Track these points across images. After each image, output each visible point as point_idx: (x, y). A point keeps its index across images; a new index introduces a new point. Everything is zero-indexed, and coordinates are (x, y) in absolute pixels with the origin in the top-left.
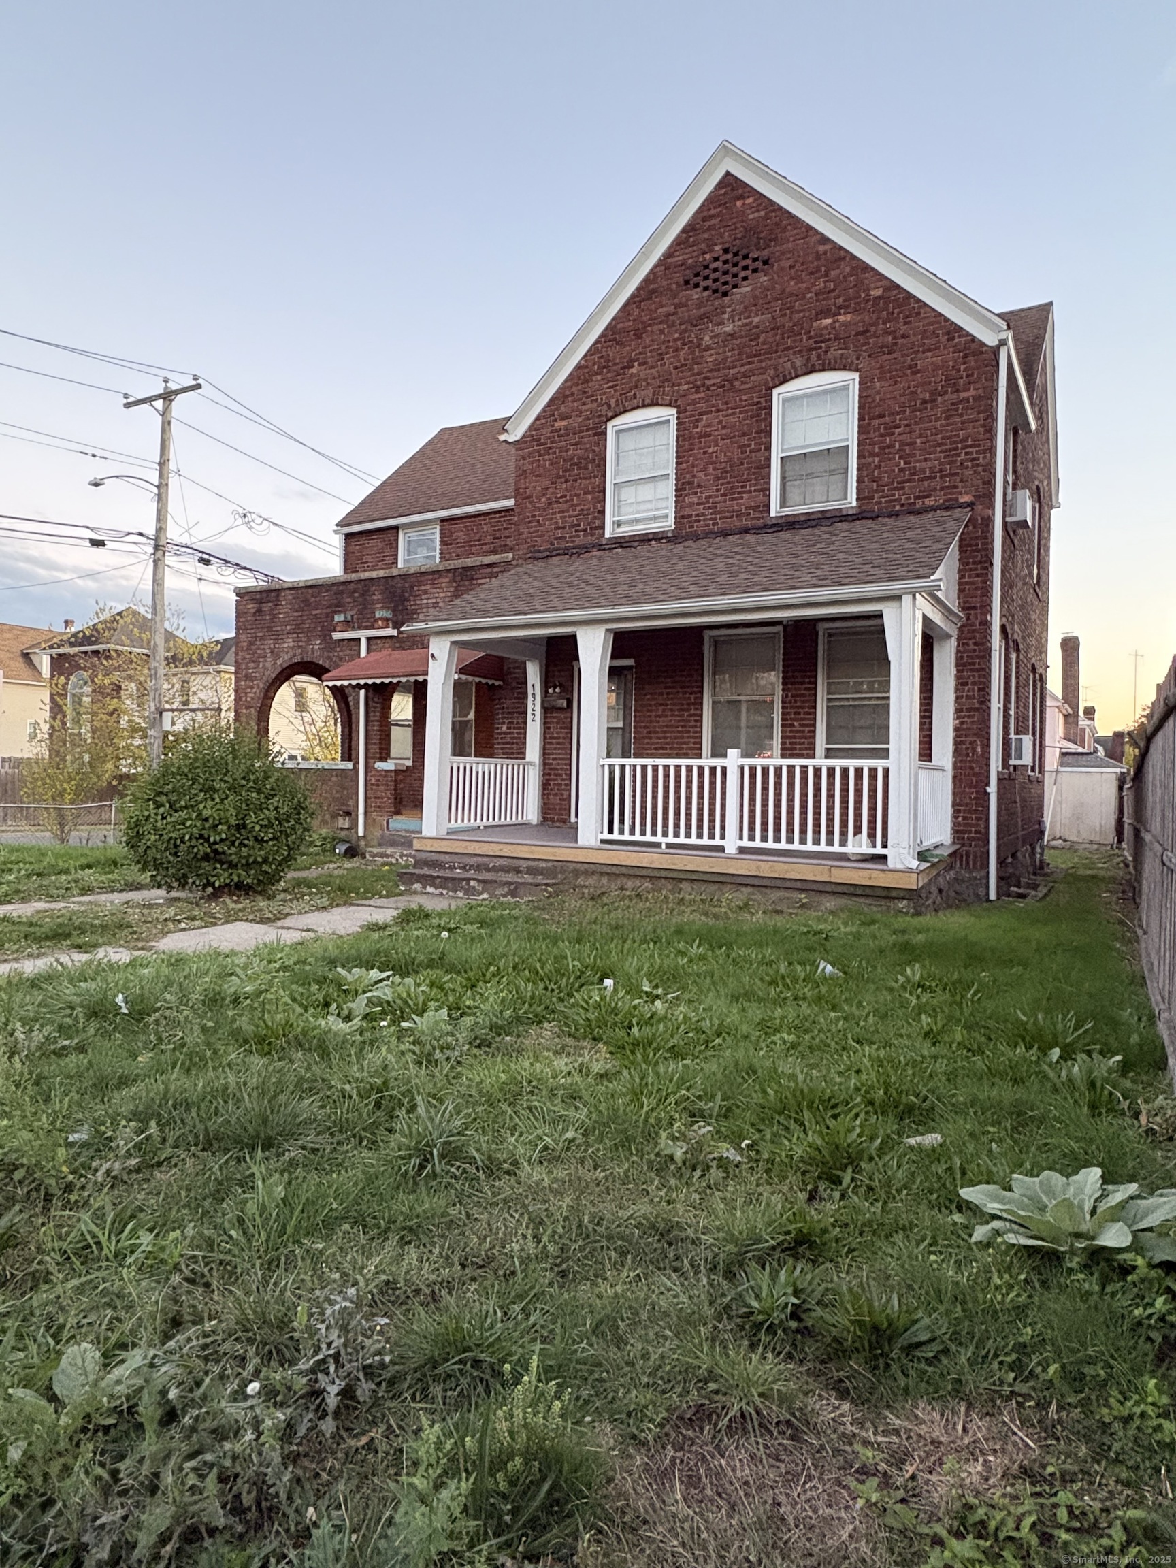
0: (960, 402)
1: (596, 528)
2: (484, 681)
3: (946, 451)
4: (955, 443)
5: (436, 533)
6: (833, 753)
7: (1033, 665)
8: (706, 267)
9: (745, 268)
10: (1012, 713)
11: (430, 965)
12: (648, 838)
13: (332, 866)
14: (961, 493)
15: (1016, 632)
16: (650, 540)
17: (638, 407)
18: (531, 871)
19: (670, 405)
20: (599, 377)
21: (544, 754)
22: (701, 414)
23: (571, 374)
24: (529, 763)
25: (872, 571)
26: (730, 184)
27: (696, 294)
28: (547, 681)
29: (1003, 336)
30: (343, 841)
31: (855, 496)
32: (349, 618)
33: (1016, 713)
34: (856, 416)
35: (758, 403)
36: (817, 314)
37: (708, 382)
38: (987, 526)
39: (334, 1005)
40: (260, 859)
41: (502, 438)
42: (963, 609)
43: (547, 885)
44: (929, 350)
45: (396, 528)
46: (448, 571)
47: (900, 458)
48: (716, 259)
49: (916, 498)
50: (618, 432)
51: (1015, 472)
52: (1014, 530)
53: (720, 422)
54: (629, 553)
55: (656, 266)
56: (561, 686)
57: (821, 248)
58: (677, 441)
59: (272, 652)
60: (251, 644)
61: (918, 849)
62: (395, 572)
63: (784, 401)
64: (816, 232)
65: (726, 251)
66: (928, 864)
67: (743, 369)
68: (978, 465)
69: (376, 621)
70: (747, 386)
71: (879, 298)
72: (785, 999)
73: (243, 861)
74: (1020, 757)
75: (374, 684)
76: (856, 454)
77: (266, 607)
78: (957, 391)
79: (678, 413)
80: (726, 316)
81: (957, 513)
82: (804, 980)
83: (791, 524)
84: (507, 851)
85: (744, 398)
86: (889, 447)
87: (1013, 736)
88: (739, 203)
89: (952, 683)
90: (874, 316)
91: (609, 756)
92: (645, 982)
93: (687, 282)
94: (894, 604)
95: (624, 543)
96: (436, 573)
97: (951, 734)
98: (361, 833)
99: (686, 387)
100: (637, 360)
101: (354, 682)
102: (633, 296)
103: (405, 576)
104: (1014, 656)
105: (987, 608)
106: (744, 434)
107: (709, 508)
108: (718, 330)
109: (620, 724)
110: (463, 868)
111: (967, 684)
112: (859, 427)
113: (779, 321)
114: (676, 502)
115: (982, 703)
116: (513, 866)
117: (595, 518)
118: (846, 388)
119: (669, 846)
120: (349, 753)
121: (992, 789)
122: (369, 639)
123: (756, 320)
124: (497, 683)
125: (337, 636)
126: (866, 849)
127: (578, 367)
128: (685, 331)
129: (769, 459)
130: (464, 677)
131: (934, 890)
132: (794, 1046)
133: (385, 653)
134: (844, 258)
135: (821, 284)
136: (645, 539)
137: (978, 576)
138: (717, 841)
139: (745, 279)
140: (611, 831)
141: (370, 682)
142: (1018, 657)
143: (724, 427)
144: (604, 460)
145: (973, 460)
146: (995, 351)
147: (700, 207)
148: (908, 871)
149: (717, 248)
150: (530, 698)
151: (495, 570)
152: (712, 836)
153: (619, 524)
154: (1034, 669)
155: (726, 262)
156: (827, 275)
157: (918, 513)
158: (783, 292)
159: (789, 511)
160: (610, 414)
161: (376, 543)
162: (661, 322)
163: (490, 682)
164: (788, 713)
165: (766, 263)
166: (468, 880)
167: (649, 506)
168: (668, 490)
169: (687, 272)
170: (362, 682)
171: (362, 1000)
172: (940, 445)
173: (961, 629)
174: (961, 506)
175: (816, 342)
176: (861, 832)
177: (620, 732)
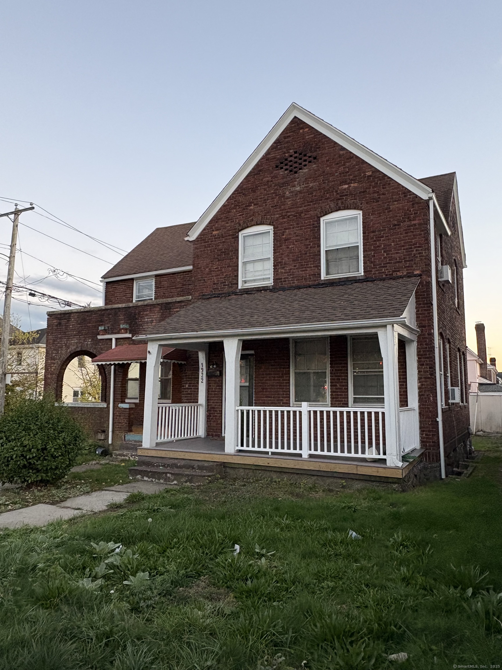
0: (412, 226)
1: (234, 284)
2: (176, 362)
3: (407, 249)
4: (411, 245)
5: (153, 282)
6: (358, 400)
7: (459, 348)
8: (286, 160)
9: (305, 161)
10: (449, 375)
11: (141, 538)
12: (262, 449)
13: (94, 462)
14: (415, 270)
15: (448, 334)
16: (261, 290)
17: (254, 225)
18: (201, 468)
19: (270, 224)
20: (235, 210)
21: (208, 400)
22: (285, 229)
23: (221, 209)
24: (200, 405)
25: (372, 312)
26: (297, 123)
27: (281, 172)
28: (209, 362)
29: (430, 195)
30: (100, 447)
31: (363, 270)
32: (107, 328)
33: (451, 375)
34: (362, 232)
35: (313, 224)
36: (341, 183)
37: (289, 214)
38: (429, 286)
39: (88, 570)
40: (54, 467)
41: (186, 239)
42: (419, 327)
43: (209, 476)
44: (396, 201)
45: (132, 279)
46: (158, 304)
47: (384, 252)
48: (291, 156)
49: (394, 271)
50: (244, 237)
51: (442, 256)
52: (442, 285)
53: (295, 233)
54: (251, 297)
55: (262, 159)
56: (216, 364)
57: (341, 152)
58: (274, 242)
59: (66, 345)
60: (54, 341)
61: (403, 454)
62: (131, 305)
63: (326, 223)
64: (339, 145)
65: (295, 152)
66: (408, 463)
67: (305, 208)
68: (422, 256)
69: (121, 329)
70: (307, 216)
71: (370, 176)
72: (330, 555)
73: (45, 468)
74: (454, 398)
75: (119, 363)
76: (362, 250)
77: (63, 322)
78: (410, 220)
79: (274, 228)
80: (296, 183)
81: (413, 279)
82: (341, 542)
83: (331, 283)
84: (187, 456)
85: (306, 222)
86: (378, 247)
87: (450, 387)
88: (301, 131)
89: (415, 364)
90: (368, 184)
91: (241, 405)
92: (257, 546)
93: (277, 167)
94: (383, 329)
95: (247, 291)
96: (153, 306)
97: (417, 391)
98: (110, 442)
99: (278, 216)
100: (253, 203)
101: (108, 363)
102: (251, 172)
103: (137, 307)
104: (448, 346)
105: (431, 327)
106: (307, 239)
107: (291, 275)
108: (293, 189)
109: (247, 384)
110: (164, 466)
111: (423, 365)
112: (363, 237)
113: (323, 185)
114: (274, 271)
115: (431, 375)
116: (190, 465)
117: (233, 279)
118: (356, 218)
119: (273, 453)
120: (105, 398)
121: (440, 419)
122: (116, 339)
123: (311, 185)
124: (183, 363)
125: (100, 337)
126: (375, 456)
127: (224, 206)
128: (277, 189)
129: (320, 251)
130: (166, 361)
131: (412, 476)
132: (333, 589)
133: (124, 348)
134: (353, 157)
135: (341, 169)
136: (259, 290)
137: (425, 310)
138: (298, 451)
139: (305, 165)
140: (242, 445)
141: (116, 363)
142: (450, 346)
143: (297, 236)
144: (238, 250)
145: (419, 253)
146: (427, 202)
147: (282, 132)
148: (397, 468)
149: (291, 151)
150: (201, 371)
151: (183, 304)
152: (295, 448)
153: (245, 282)
154: (459, 350)
155: (296, 158)
156: (344, 165)
157: (394, 279)
158: (324, 172)
159: (331, 277)
160: (240, 228)
161: (122, 287)
162: (265, 185)
163: (180, 362)
164: (334, 379)
165: (315, 158)
166: (167, 473)
167: (260, 273)
168: (270, 265)
169: (277, 162)
170: (112, 363)
171: (103, 566)
172: (403, 246)
173: (419, 337)
174: (415, 276)
175: (340, 196)
176: (372, 446)
177: (247, 388)
